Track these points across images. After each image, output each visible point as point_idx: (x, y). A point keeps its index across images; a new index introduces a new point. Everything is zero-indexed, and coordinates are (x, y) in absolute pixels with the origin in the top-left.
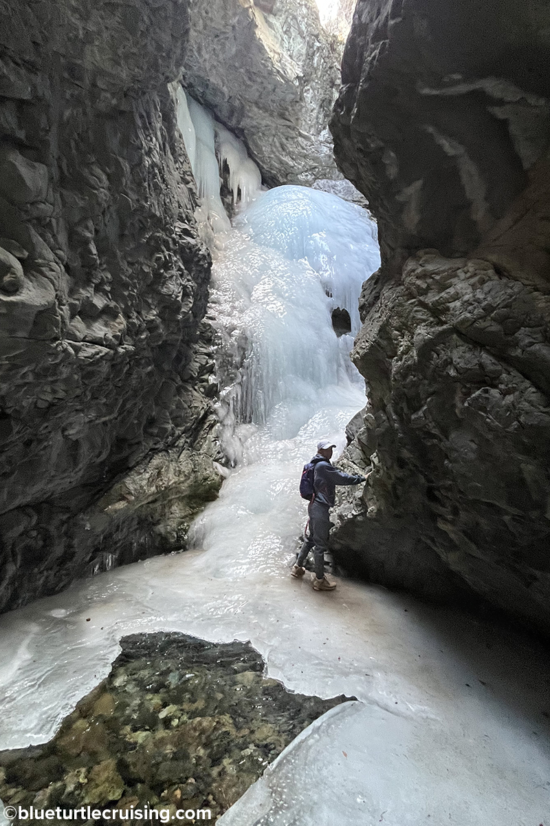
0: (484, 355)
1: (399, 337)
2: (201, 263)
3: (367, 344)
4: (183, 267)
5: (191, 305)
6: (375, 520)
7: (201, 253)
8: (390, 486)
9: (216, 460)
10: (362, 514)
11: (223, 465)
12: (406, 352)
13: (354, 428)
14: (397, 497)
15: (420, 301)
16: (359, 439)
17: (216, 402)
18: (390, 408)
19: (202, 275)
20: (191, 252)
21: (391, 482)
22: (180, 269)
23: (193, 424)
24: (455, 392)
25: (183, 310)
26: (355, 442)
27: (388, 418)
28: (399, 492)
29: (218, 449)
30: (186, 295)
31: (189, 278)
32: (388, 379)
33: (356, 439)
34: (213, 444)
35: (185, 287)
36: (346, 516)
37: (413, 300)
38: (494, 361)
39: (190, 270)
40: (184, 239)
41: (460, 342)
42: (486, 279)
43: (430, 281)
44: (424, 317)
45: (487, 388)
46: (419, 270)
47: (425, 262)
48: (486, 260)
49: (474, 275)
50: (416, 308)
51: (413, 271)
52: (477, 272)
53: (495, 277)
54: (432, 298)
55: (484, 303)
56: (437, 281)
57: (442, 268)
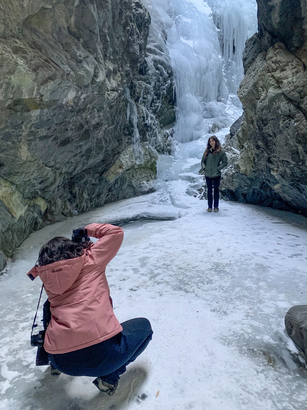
0: (292, 106)
1: (262, 91)
2: (147, 25)
3: (247, 90)
4: (138, 31)
6: (244, 174)
8: (252, 159)
10: (237, 172)
12: (264, 99)
13: (235, 128)
14: (255, 163)
15: (272, 75)
16: (237, 135)
18: (255, 123)
19: (146, 33)
21: (252, 156)
22: (137, 33)
24: (280, 119)
25: (140, 60)
26: (235, 136)
27: (254, 128)
28: (256, 161)
30: (140, 49)
31: (141, 37)
32: (255, 108)
35: (140, 45)
36: (230, 173)
37: (269, 74)
38: (295, 109)
39: (140, 31)
40: (137, 10)
41: (284, 99)
42: (299, 71)
43: (278, 65)
44: (273, 83)
45: (291, 119)
46: (274, 59)
47: (278, 53)
48: (301, 61)
49: (295, 68)
50: (270, 78)
51: (272, 58)
52: (296, 66)
53: (302, 71)
54: (278, 74)
55: (295, 84)
56: (280, 66)
57: (283, 61)
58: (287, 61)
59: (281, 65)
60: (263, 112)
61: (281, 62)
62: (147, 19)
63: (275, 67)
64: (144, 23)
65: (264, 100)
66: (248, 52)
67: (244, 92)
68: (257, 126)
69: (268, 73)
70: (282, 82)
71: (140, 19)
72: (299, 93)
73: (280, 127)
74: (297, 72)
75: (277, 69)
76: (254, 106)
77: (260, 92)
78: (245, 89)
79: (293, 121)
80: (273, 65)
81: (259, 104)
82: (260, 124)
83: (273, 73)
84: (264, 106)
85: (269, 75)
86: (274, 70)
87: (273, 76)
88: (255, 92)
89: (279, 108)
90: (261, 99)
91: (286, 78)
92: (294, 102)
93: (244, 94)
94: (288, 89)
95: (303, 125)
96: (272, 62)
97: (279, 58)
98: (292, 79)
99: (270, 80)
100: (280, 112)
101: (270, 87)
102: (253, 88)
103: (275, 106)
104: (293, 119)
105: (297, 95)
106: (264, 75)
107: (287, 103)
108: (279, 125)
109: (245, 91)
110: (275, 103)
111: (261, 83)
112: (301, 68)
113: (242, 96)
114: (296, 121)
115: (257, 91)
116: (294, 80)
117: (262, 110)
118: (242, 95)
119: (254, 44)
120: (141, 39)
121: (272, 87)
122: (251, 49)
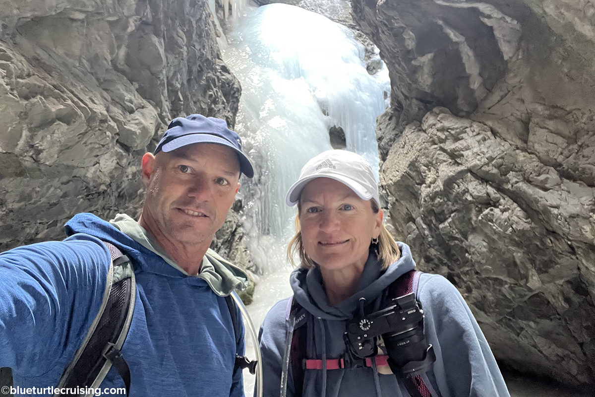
0: (489, 188)
1: (427, 171)
2: (235, 94)
3: (399, 174)
4: (225, 101)
7: (235, 86)
9: (248, 269)
11: (253, 272)
15: (440, 147)
17: (242, 215)
18: (419, 220)
19: (235, 105)
22: (223, 103)
24: (471, 210)
27: (417, 228)
29: (248, 258)
34: (244, 254)
37: (436, 146)
38: (495, 191)
39: (228, 102)
40: (223, 75)
41: (473, 179)
42: (486, 138)
43: (447, 133)
44: (445, 159)
45: (492, 208)
46: (439, 125)
47: (442, 118)
48: (485, 125)
49: (479, 134)
50: (438, 152)
51: (434, 125)
52: (480, 132)
53: (493, 137)
54: (450, 146)
55: (487, 155)
56: (452, 135)
57: (456, 126)
58: (462, 127)
59: (453, 132)
60: (436, 202)
61: (452, 129)
62: (236, 88)
63: (443, 137)
64: (232, 92)
65: (434, 183)
66: (383, 130)
67: (393, 176)
68: (425, 224)
69: (432, 145)
70: (463, 156)
71: (227, 86)
72: (498, 167)
73: (473, 223)
74: (484, 140)
75: (446, 138)
77: (425, 173)
78: (394, 173)
79: (497, 211)
80: (439, 134)
81: (424, 191)
82: (431, 221)
83: (441, 145)
84: (436, 192)
85: (436, 148)
86: (443, 141)
87: (442, 149)
88: (413, 174)
89: (466, 191)
90: (428, 182)
91: (468, 148)
92: (491, 183)
93: (394, 179)
94: (478, 162)
95: (517, 216)
96: (438, 130)
97: (446, 124)
98: (480, 149)
99: (439, 154)
100: (470, 198)
101: (441, 163)
102: (410, 170)
103: (457, 189)
104: (497, 207)
105: (495, 171)
106: (426, 148)
107: (480, 184)
108: (470, 219)
109: (395, 175)
110: (456, 186)
111: (423, 160)
112: (489, 133)
113: (391, 181)
114: (503, 211)
115: (419, 172)
116: (485, 150)
117: (433, 199)
118: (391, 180)
119: (390, 119)
120: (229, 112)
121: (445, 163)
122: (387, 126)
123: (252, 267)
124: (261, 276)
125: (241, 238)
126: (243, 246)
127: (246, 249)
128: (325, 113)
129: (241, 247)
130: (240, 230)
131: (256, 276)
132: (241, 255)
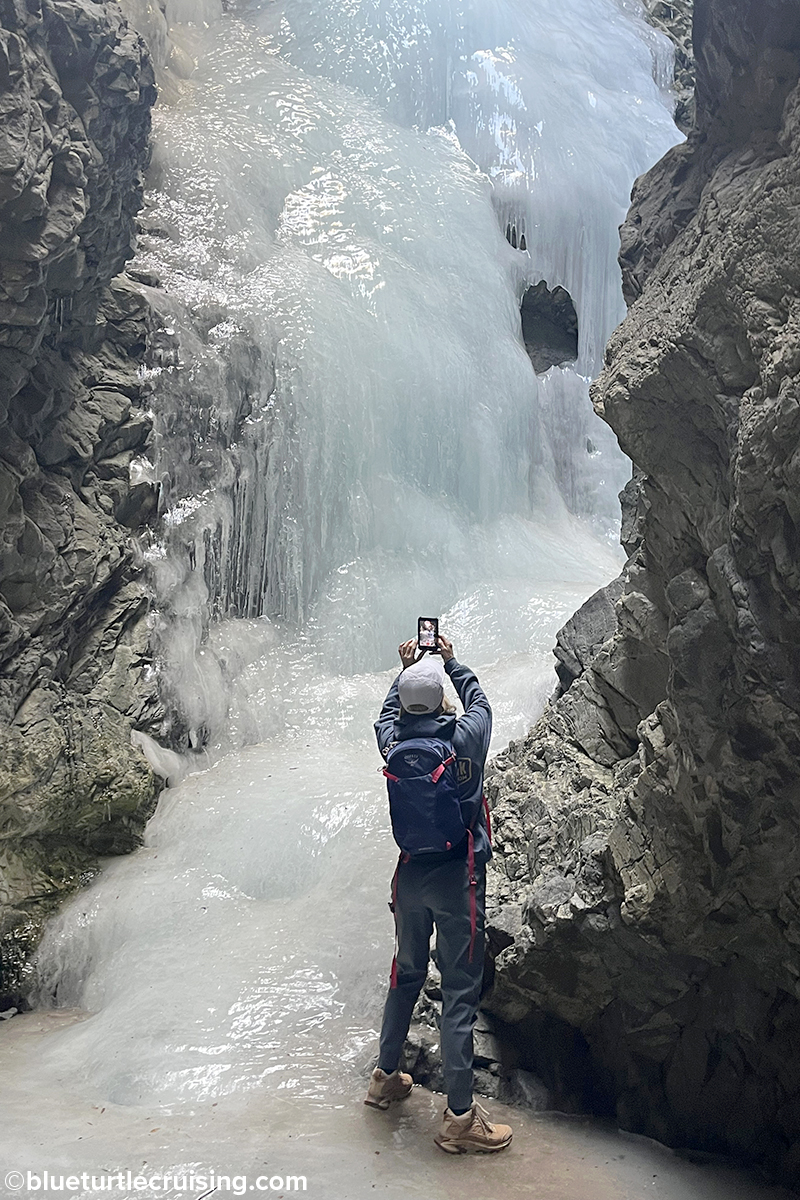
1: (770, 321)
2: (119, 84)
3: (653, 352)
4: (55, 87)
5: (79, 217)
6: (646, 928)
7: (118, 50)
8: (699, 823)
9: (141, 726)
10: (601, 909)
11: (162, 741)
13: (583, 640)
14: (722, 856)
16: (597, 674)
17: (150, 542)
18: (721, 558)
19: (121, 127)
20: (86, 42)
21: (703, 806)
22: (45, 94)
23: (71, 608)
25: (51, 229)
26: (584, 682)
27: (713, 595)
28: (731, 841)
29: (148, 686)
30: (62, 181)
31: (77, 126)
32: (721, 460)
33: (588, 674)
34: (133, 674)
35: (59, 157)
36: (552, 912)
62: (126, 61)
66: (647, 219)
68: (746, 577)
71: (76, 36)
76: (713, 445)
77: (761, 328)
82: (768, 559)
88: (714, 344)
90: (768, 372)
93: (634, 376)
102: (702, 327)
113: (620, 389)
118: (622, 380)
123: (160, 720)
124: (193, 756)
125: (132, 618)
126: (137, 647)
127: (146, 658)
128: (514, 239)
129: (129, 650)
130: (136, 590)
131: (169, 753)
132: (122, 675)
